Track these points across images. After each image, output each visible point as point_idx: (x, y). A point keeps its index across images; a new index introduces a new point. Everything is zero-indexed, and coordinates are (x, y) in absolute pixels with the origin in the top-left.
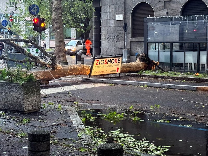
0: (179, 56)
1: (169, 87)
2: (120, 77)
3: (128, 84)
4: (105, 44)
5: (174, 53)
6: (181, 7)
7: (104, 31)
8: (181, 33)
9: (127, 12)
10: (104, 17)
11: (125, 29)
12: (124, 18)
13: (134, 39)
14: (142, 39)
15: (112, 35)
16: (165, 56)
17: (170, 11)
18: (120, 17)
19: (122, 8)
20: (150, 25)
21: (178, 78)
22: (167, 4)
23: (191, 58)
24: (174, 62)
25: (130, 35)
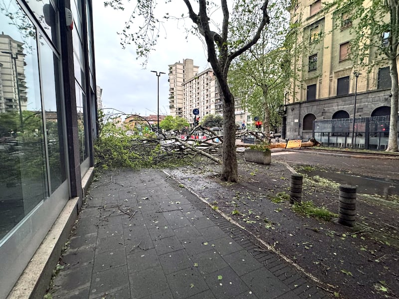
0: (333, 140)
1: (332, 155)
2: (300, 149)
3: (307, 153)
4: (288, 133)
5: (330, 138)
6: (332, 115)
7: (288, 128)
8: (333, 128)
9: (301, 118)
10: (288, 121)
11: (300, 127)
12: (299, 121)
13: (304, 131)
14: (311, 131)
15: (292, 130)
16: (325, 139)
17: (325, 117)
18: (296, 121)
19: (298, 116)
20: (316, 124)
21: (335, 151)
22: (324, 114)
23: (341, 140)
24: (330, 142)
25: (302, 129)
